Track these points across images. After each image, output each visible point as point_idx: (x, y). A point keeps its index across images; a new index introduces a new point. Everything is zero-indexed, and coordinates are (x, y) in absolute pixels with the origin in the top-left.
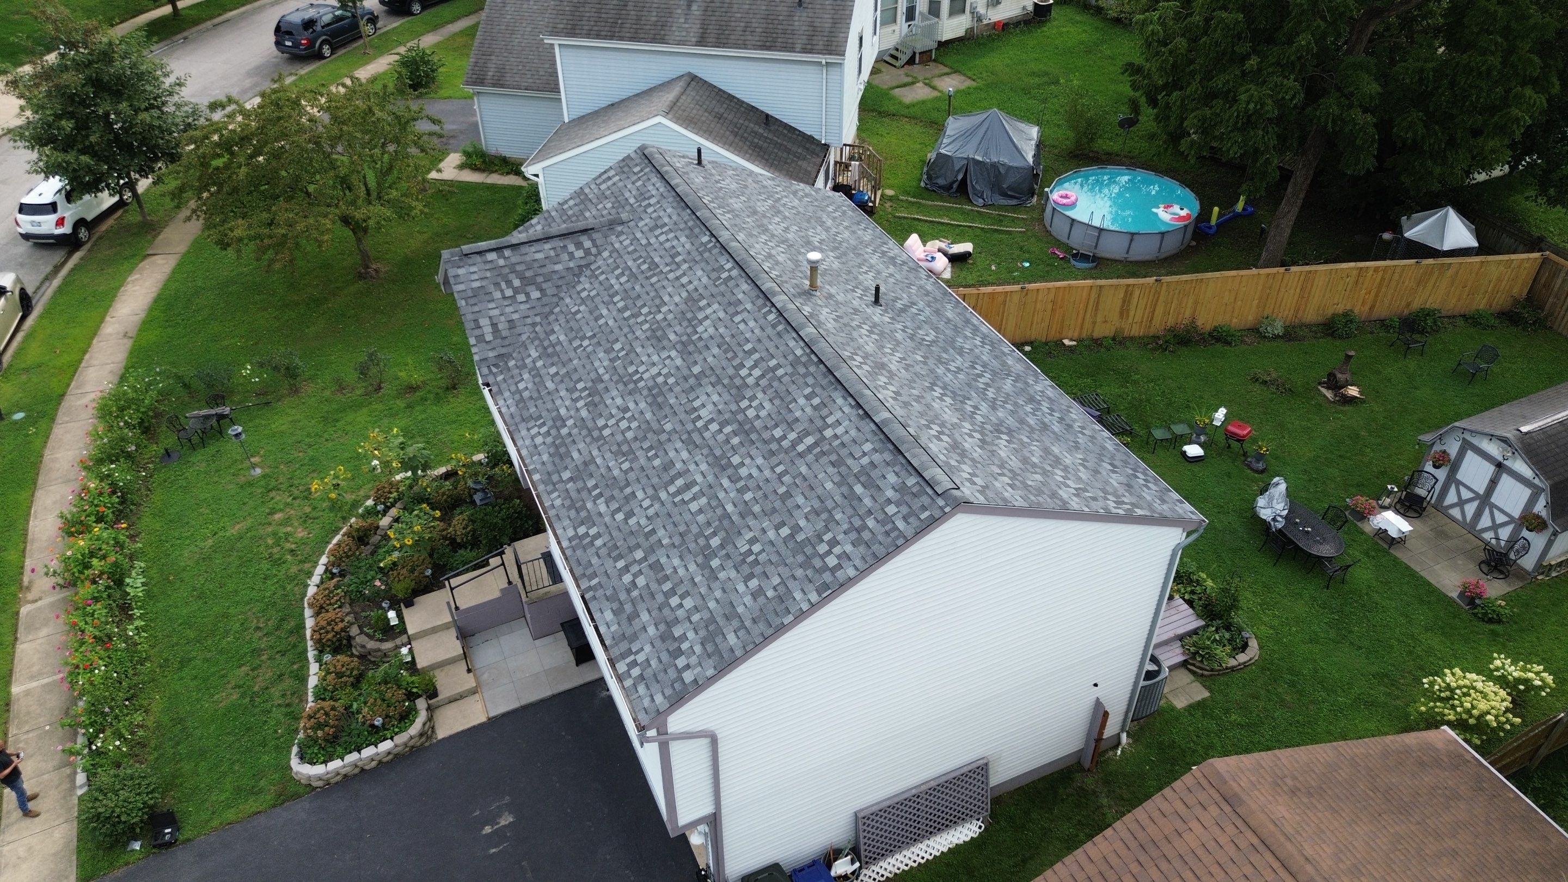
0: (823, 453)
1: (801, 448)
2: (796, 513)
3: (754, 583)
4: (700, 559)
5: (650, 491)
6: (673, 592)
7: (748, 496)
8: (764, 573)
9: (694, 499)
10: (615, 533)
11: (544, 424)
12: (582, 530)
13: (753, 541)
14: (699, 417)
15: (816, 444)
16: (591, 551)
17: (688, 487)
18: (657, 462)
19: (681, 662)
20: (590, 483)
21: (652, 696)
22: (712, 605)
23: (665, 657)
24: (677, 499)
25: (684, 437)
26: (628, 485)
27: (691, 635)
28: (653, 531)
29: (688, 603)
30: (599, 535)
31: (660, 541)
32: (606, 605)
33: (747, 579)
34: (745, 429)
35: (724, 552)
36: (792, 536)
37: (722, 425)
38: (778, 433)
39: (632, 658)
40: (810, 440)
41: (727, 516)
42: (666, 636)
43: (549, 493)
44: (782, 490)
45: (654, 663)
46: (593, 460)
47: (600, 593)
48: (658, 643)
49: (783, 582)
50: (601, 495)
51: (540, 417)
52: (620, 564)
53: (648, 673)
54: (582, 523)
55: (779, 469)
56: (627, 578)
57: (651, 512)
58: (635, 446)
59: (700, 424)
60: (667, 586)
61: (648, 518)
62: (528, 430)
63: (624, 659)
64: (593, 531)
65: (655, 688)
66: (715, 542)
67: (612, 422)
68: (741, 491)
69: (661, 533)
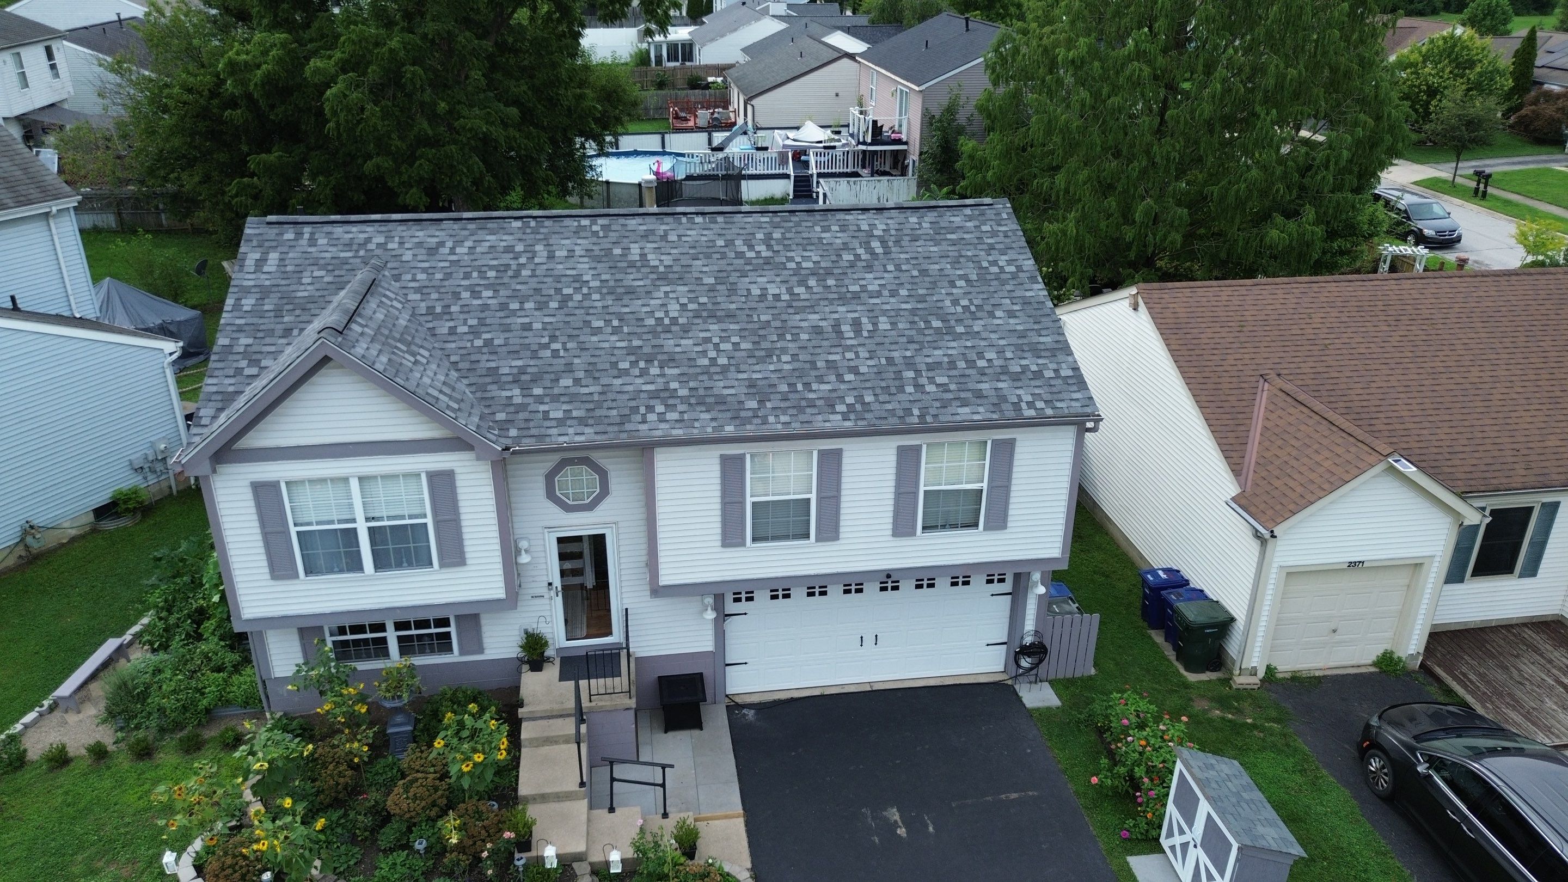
0: (897, 242)
1: (879, 250)
2: (946, 272)
3: (999, 313)
4: (947, 337)
5: (839, 350)
6: (971, 364)
7: (904, 292)
8: (993, 305)
9: (875, 324)
10: (868, 385)
11: (650, 409)
12: (841, 408)
13: (955, 302)
14: (777, 297)
15: (883, 242)
16: (875, 406)
17: (856, 324)
18: (804, 336)
19: (1049, 374)
20: (784, 388)
21: (1072, 400)
22: (1002, 342)
23: (1037, 383)
24: (865, 334)
25: (791, 311)
26: (813, 363)
27: (1024, 362)
28: (890, 360)
29: (991, 355)
30: (860, 398)
31: (905, 357)
32: (950, 410)
33: (992, 315)
34: (821, 274)
35: (953, 323)
36: (968, 281)
37: (803, 283)
38: (847, 257)
39: (1024, 405)
40: (875, 244)
41: (913, 312)
42: (1016, 377)
43: (765, 422)
44: (915, 273)
45: (1037, 391)
46: (750, 379)
47: (932, 411)
48: (1020, 384)
49: (1011, 298)
50: (807, 385)
51: (635, 410)
52: (910, 389)
53: (1047, 397)
54: (833, 406)
55: (890, 268)
56: (930, 388)
57: (863, 354)
58: (764, 345)
59: (786, 297)
60: (962, 364)
61: (871, 358)
62: (644, 421)
63: (1021, 409)
64: (850, 400)
65: (1064, 395)
66: (936, 324)
67: (712, 354)
68: (894, 294)
69: (895, 354)
